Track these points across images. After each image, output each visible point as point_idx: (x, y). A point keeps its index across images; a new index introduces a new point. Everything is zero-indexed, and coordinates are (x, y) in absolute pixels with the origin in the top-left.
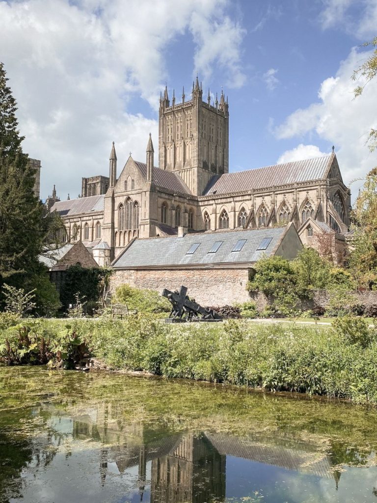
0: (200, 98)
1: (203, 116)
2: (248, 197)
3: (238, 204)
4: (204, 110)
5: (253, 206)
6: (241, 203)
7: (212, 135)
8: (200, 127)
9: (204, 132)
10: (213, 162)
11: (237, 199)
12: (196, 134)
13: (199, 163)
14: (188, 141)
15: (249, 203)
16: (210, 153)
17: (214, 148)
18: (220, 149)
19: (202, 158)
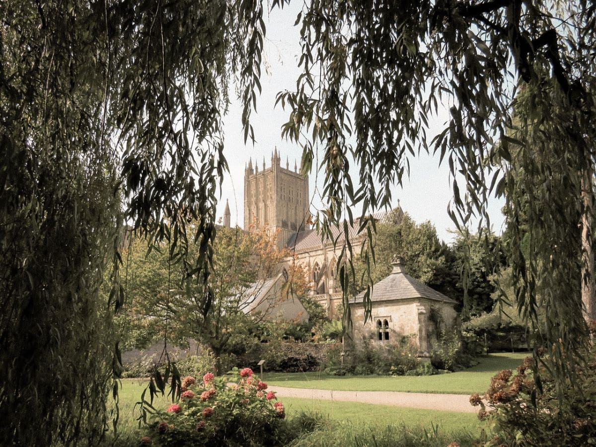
0: (278, 164)
1: (282, 180)
2: (320, 252)
3: (312, 259)
4: (283, 176)
5: (325, 260)
6: (315, 257)
7: (291, 197)
8: (279, 190)
9: (283, 194)
10: (293, 221)
11: (311, 254)
12: (274, 196)
13: (278, 222)
14: (268, 203)
15: (322, 257)
16: (289, 213)
17: (294, 208)
18: (300, 208)
19: (281, 218)
